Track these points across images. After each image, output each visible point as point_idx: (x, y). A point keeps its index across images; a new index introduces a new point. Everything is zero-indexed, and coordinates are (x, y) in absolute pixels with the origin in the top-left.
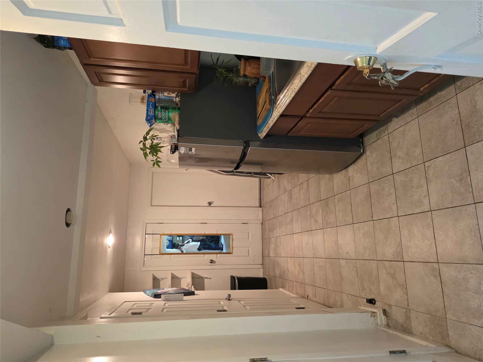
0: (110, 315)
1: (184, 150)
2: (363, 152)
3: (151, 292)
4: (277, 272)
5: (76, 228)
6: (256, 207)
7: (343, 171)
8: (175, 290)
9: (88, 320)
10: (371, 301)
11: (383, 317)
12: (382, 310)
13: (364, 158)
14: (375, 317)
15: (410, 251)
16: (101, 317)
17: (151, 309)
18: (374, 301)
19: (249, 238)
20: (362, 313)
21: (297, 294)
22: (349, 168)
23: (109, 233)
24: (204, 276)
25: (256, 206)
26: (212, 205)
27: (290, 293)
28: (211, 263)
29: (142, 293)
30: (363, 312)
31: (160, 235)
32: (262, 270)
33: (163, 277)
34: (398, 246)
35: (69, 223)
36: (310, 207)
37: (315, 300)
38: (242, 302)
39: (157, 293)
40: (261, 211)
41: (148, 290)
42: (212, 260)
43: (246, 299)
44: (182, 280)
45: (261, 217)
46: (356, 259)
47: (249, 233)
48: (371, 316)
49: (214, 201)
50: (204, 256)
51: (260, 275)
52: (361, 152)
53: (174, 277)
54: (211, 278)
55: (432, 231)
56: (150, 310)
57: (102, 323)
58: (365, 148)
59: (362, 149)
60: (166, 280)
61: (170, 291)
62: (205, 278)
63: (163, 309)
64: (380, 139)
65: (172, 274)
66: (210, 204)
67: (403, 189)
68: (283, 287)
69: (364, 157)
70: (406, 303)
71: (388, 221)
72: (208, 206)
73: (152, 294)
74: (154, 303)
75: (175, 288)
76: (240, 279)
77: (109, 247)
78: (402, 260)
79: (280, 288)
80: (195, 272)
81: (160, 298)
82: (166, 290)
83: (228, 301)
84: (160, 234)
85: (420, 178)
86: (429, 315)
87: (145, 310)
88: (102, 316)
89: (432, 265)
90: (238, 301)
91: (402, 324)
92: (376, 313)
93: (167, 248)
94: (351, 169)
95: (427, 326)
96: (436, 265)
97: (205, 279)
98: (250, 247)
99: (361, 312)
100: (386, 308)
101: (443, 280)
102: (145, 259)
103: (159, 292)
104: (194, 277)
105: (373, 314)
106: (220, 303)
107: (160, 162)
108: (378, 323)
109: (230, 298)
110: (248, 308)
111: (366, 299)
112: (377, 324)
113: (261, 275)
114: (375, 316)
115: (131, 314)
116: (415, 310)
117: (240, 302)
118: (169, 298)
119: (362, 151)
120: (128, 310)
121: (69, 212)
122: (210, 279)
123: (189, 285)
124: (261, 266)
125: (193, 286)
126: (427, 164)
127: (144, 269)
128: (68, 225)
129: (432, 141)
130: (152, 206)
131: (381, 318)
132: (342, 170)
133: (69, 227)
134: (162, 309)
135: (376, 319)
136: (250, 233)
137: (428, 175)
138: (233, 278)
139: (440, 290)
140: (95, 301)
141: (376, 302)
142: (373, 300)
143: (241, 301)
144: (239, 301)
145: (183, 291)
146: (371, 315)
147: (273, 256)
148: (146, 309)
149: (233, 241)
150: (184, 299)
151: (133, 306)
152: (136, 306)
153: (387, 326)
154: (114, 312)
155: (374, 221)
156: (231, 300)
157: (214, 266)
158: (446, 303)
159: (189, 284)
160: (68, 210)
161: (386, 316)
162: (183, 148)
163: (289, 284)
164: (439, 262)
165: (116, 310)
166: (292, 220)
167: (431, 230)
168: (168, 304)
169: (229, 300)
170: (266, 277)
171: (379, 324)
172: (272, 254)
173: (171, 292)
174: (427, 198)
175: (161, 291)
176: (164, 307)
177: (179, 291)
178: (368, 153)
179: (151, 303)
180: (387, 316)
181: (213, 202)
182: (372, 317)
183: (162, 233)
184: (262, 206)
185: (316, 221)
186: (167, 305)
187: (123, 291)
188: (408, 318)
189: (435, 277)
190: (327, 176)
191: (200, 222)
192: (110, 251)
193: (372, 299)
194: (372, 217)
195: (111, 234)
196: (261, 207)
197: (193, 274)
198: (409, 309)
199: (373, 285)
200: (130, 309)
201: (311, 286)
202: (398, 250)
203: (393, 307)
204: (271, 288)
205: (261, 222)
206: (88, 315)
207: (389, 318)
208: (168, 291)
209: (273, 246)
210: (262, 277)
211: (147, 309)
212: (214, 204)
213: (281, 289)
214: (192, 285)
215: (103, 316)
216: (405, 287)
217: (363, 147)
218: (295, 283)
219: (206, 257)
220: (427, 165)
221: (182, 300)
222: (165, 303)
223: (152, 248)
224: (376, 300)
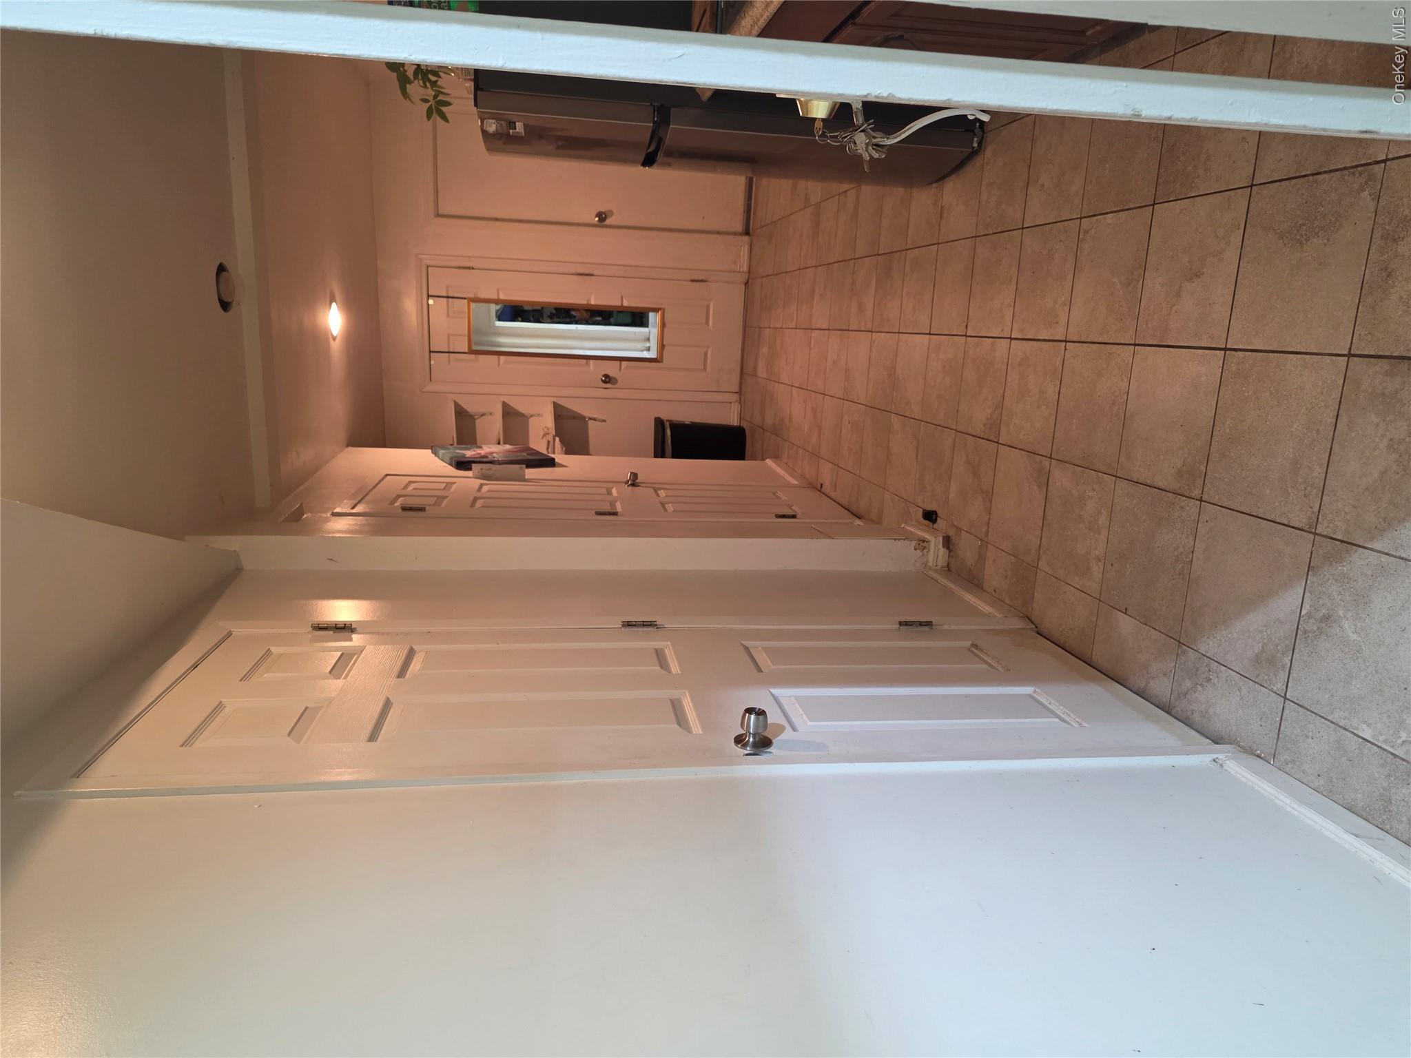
0: (353, 508)
1: (494, 126)
2: (978, 146)
3: (450, 455)
4: (769, 420)
5: (246, 309)
6: (735, 234)
7: (934, 185)
8: (509, 451)
9: (306, 517)
10: (930, 516)
11: (942, 552)
12: (943, 537)
13: (978, 165)
14: (925, 551)
15: (1013, 424)
16: (333, 512)
17: (446, 497)
18: (934, 516)
19: (707, 322)
20: (897, 541)
21: (802, 476)
22: (945, 180)
23: (328, 300)
24: (587, 414)
25: (733, 230)
26: (608, 222)
27: (786, 475)
28: (605, 382)
29: (428, 453)
30: (899, 539)
31: (466, 301)
32: (736, 407)
33: (483, 410)
34: (996, 408)
35: (226, 300)
36: (855, 264)
37: (833, 495)
38: (662, 493)
39: (464, 456)
40: (747, 247)
41: (443, 447)
42: (606, 376)
43: (672, 484)
44: (531, 420)
45: (745, 265)
46: (922, 421)
47: (708, 308)
48: (917, 547)
49: (615, 211)
50: (588, 364)
51: (731, 417)
52: (974, 148)
53: (509, 413)
54: (604, 421)
55: (1057, 389)
56: (446, 501)
57: (334, 535)
58: (985, 135)
59: (976, 139)
60: (490, 417)
61: (494, 455)
62: (590, 419)
63: (475, 499)
64: (1017, 120)
65: (505, 405)
66: (602, 217)
67: (1032, 274)
68: (776, 457)
69: (978, 161)
70: (984, 530)
71: (993, 344)
72: (597, 223)
73: (451, 458)
74: (455, 483)
75: (508, 447)
76: (677, 428)
77: (334, 339)
78: (996, 440)
79: (770, 458)
80: (563, 402)
81: (470, 469)
82: (485, 450)
83: (630, 488)
84: (465, 298)
85: (1067, 255)
86: (1013, 558)
87: (433, 500)
88: (335, 511)
89: (1041, 462)
90: (654, 490)
91: (970, 569)
92: (927, 542)
93: (500, 318)
94: (950, 185)
95: (1006, 577)
96: (1046, 462)
97: (591, 423)
98: (709, 347)
99: (895, 539)
100: (952, 533)
101: (1049, 494)
102: (432, 362)
103: (470, 454)
104: (560, 414)
105: (922, 544)
106: (609, 493)
107: (448, 104)
108: (927, 561)
109: (637, 481)
110: (670, 507)
111: (921, 510)
112: (925, 565)
113: (733, 419)
114: (925, 548)
115: (400, 510)
116: (995, 545)
117: (659, 492)
118: (490, 473)
119: (975, 145)
120: (394, 496)
121: (224, 274)
122: (604, 423)
123: (548, 434)
124: (736, 397)
125: (557, 439)
126: (1086, 223)
127: (429, 388)
128: (225, 306)
129: (1107, 166)
130: (438, 215)
131: (937, 553)
132: (932, 183)
133: (230, 310)
134: (472, 499)
135: (926, 554)
136: (711, 310)
137: (1081, 252)
138: (659, 423)
139: (1041, 514)
140: (316, 469)
141: (938, 519)
142: (933, 514)
143: (660, 489)
144: (656, 490)
145: (528, 454)
146: (915, 546)
147: (765, 376)
148: (435, 496)
149: (665, 330)
150: (526, 477)
151: (405, 487)
152: (414, 489)
153: (946, 569)
154: (362, 501)
155: (968, 338)
156: (639, 486)
157: (611, 392)
158: (1043, 541)
159: (550, 431)
160: (221, 269)
161: (948, 548)
162: (490, 121)
163: (788, 451)
164: (1053, 457)
165: (368, 497)
166: (812, 291)
167: (1055, 386)
168: (489, 486)
169: (634, 485)
170: (744, 425)
171: (930, 564)
172: (762, 372)
173: (497, 457)
174: (1067, 308)
175: (473, 453)
176: (478, 495)
177: (519, 454)
178: (989, 152)
179: (447, 483)
180: (951, 548)
181: (611, 213)
182: (918, 551)
183: (471, 296)
184: (751, 232)
185: (861, 309)
186: (485, 488)
187: (383, 445)
188: (981, 557)
189: (1039, 486)
190: (900, 191)
191: (574, 271)
192: (336, 347)
193: (933, 511)
194: (967, 326)
195: (334, 305)
196: (747, 233)
197: (556, 406)
198: (987, 543)
199: (940, 483)
200: (399, 496)
201: (830, 464)
202: (994, 417)
203: (963, 532)
204: (754, 458)
205: (743, 278)
206: (304, 505)
207: (952, 554)
208: (491, 453)
209: (765, 350)
210: (735, 424)
211: (439, 497)
212: (614, 217)
213: (768, 461)
214: (557, 434)
215: (338, 510)
216: (988, 496)
217: (981, 133)
218: (801, 451)
219: (592, 368)
220: (1085, 228)
221: (522, 479)
222: (481, 485)
223: (449, 335)
224: (939, 514)
